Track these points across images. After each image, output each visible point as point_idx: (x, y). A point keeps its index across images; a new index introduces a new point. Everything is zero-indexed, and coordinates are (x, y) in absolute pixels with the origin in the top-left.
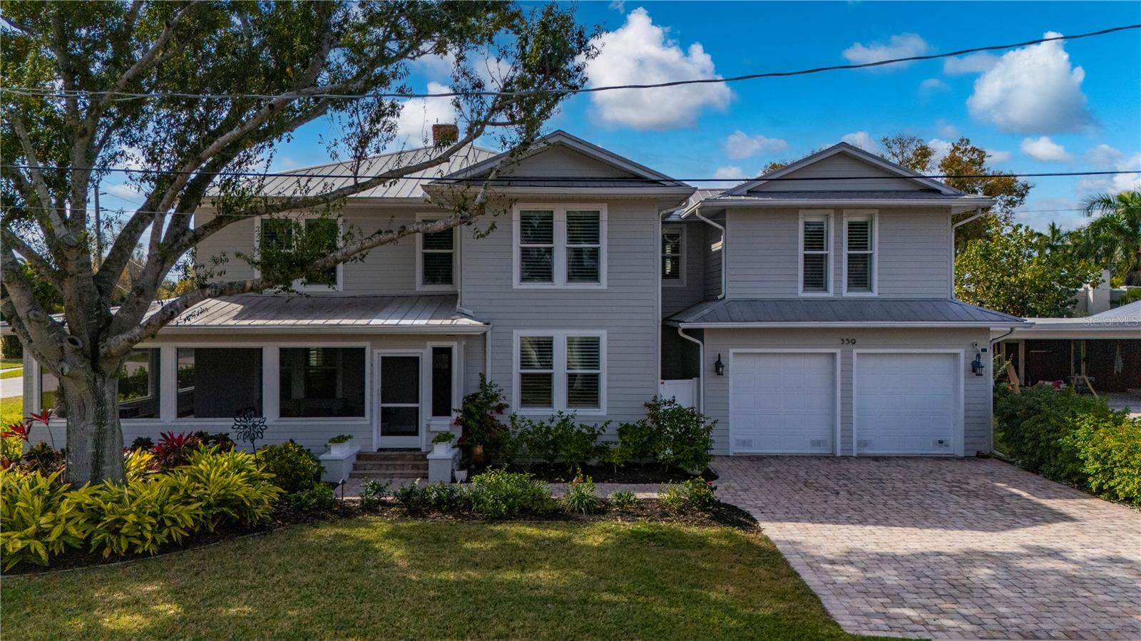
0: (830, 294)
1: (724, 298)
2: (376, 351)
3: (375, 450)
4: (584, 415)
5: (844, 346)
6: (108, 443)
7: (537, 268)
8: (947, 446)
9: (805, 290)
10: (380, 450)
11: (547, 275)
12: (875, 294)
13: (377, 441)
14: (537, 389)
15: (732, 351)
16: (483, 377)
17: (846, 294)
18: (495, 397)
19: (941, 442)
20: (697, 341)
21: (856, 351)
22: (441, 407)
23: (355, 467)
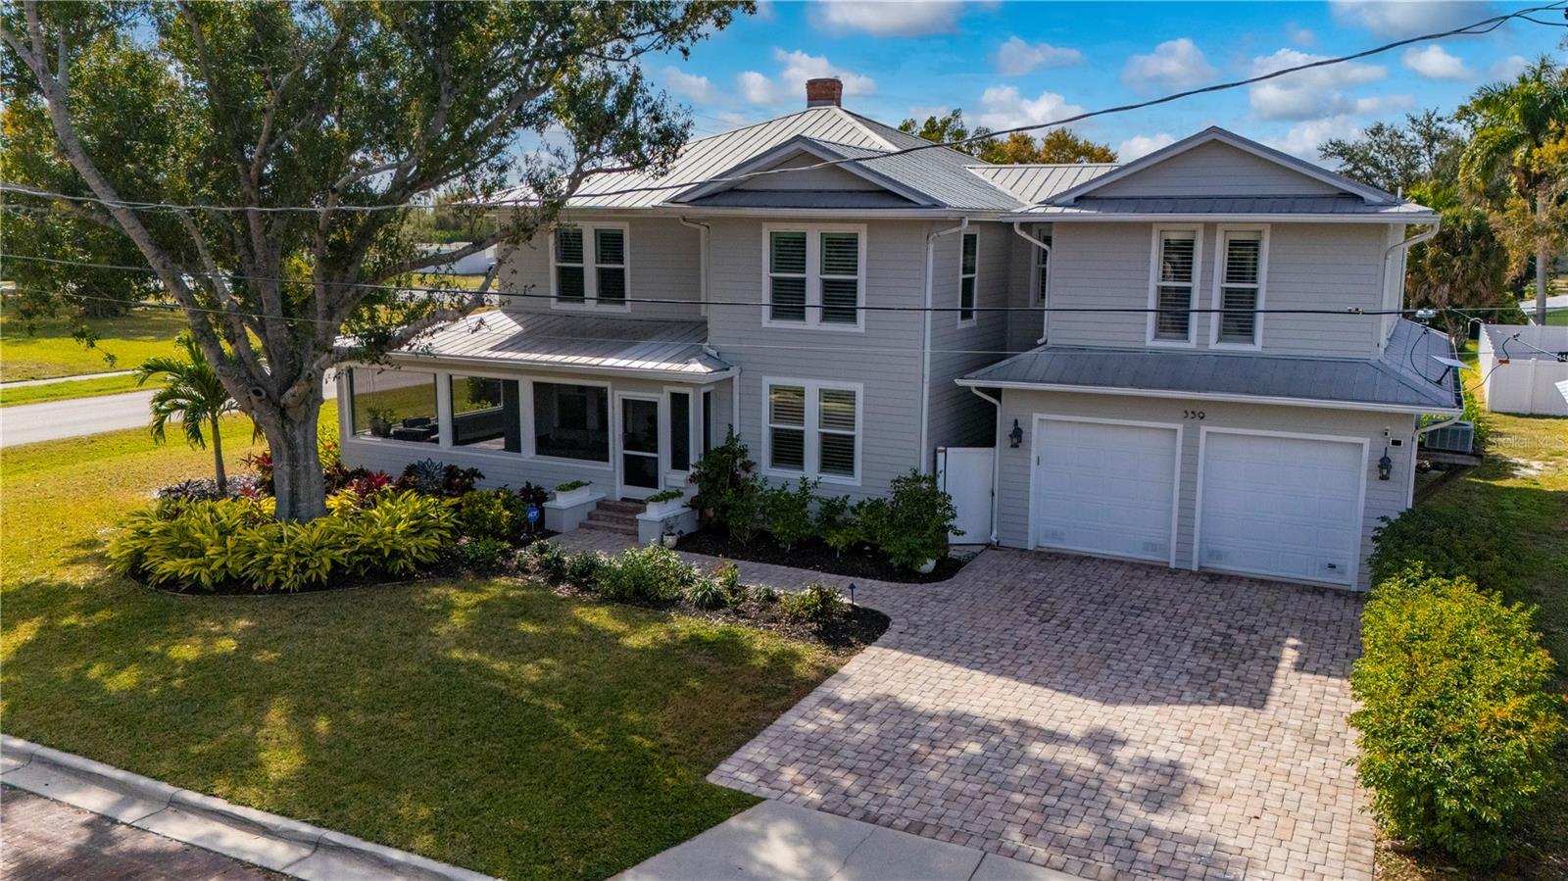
0: (1192, 343)
1: (1045, 343)
2: (617, 393)
3: (618, 499)
4: (835, 483)
5: (1188, 420)
6: (303, 482)
7: (788, 301)
8: (1342, 573)
9: (1156, 337)
10: (624, 499)
11: (799, 314)
12: (1256, 347)
13: (620, 490)
14: (787, 449)
15: (1036, 416)
16: (731, 426)
17: (1214, 345)
18: (743, 452)
19: (1332, 566)
20: (993, 401)
21: (1204, 429)
22: (680, 461)
23: (590, 516)
